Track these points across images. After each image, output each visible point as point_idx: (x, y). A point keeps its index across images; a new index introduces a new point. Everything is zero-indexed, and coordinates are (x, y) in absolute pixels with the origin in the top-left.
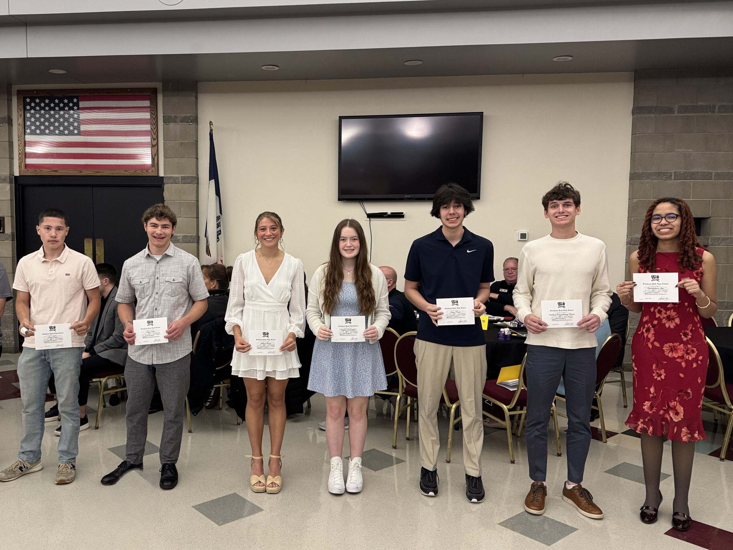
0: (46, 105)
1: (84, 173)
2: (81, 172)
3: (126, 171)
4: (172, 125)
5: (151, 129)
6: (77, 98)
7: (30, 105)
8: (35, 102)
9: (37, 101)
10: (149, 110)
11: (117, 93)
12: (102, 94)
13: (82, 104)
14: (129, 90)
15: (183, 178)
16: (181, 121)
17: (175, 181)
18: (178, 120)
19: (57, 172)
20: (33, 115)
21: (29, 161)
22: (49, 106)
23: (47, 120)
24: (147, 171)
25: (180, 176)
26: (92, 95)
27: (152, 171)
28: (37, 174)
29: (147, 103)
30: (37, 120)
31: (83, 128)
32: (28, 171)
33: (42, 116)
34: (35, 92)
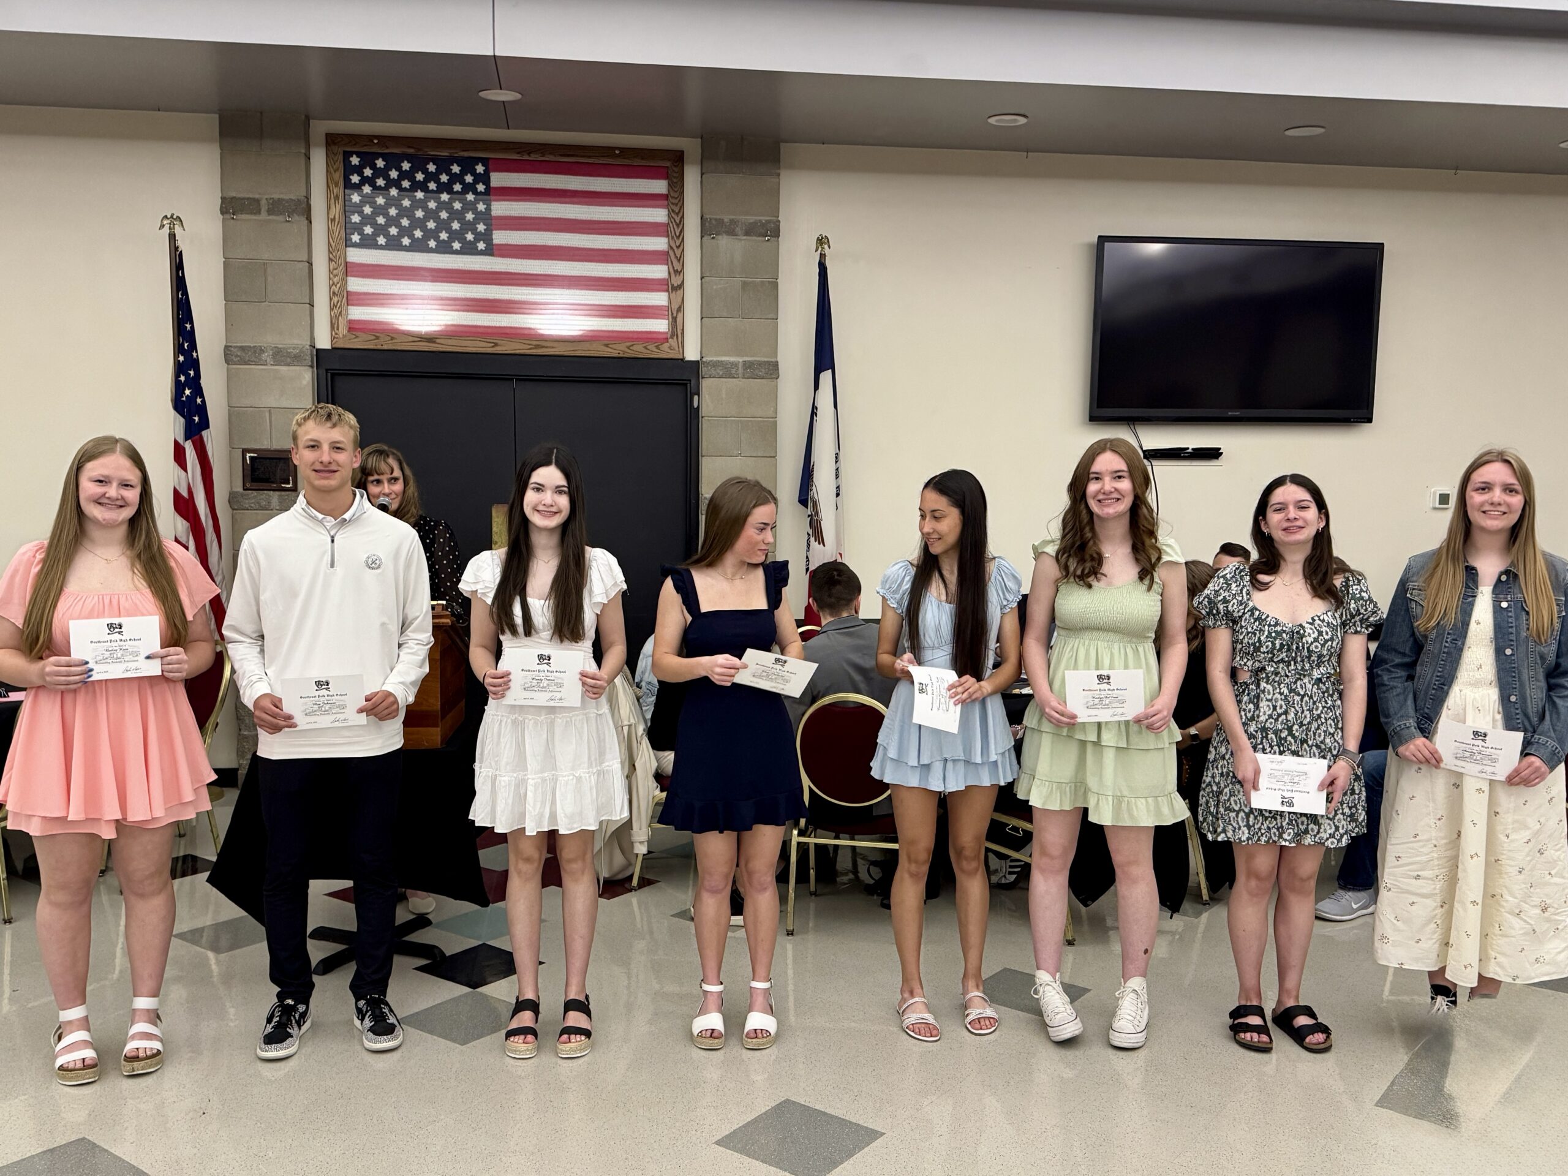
0: (403, 175)
1: (504, 349)
2: (496, 345)
3: (607, 345)
4: (724, 241)
5: (671, 248)
6: (485, 162)
7: (361, 174)
8: (373, 167)
9: (380, 163)
10: (666, 203)
11: (590, 157)
12: (551, 158)
13: (498, 179)
14: (617, 152)
15: (748, 365)
16: (748, 233)
17: (728, 371)
18: (737, 229)
19: (435, 342)
20: (367, 200)
21: (357, 313)
22: (412, 179)
23: (403, 212)
24: (657, 347)
25: (741, 360)
26: (526, 157)
27: (670, 348)
28: (379, 347)
29: (659, 186)
30: (379, 210)
31: (500, 237)
32: (357, 337)
33: (391, 203)
34: (376, 141)
